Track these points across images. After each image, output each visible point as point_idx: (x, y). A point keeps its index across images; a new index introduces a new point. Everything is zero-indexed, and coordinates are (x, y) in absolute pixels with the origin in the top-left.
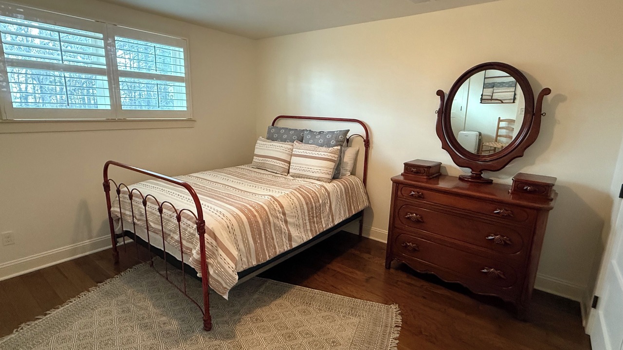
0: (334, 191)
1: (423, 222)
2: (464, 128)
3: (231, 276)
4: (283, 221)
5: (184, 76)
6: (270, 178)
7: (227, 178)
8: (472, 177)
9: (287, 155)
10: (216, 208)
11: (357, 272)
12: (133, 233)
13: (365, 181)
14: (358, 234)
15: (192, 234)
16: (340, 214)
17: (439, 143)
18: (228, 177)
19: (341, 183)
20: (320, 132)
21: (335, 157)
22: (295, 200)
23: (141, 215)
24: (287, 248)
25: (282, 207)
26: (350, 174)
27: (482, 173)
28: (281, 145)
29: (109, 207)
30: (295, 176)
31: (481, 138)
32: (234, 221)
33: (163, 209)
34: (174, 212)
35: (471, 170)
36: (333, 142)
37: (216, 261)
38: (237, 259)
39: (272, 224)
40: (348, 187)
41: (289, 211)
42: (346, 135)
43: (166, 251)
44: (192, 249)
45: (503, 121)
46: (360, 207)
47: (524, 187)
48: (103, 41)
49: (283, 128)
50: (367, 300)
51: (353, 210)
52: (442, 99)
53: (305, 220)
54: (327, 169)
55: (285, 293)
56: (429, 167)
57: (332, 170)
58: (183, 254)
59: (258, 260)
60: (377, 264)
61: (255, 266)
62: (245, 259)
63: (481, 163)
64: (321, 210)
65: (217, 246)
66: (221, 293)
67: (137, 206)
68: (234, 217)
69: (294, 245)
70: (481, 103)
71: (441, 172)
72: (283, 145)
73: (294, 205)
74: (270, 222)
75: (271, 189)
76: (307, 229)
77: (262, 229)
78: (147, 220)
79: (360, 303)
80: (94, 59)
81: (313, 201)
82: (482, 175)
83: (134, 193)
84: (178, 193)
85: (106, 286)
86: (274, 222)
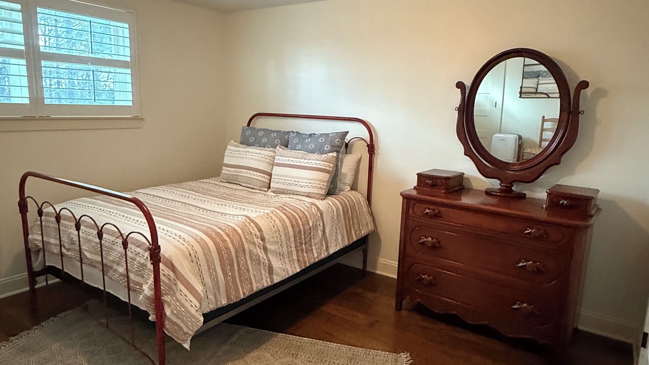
0: (328, 211)
1: (440, 247)
2: (500, 131)
3: (194, 317)
4: (262, 248)
5: (129, 60)
6: (244, 194)
7: (187, 195)
8: (501, 191)
9: (266, 164)
10: (175, 231)
11: (359, 315)
12: (60, 269)
13: (369, 198)
14: (361, 267)
15: (144, 265)
16: (336, 240)
17: (460, 148)
18: (188, 193)
19: (337, 200)
20: (311, 135)
21: (330, 166)
22: (278, 221)
23: (73, 243)
24: (266, 283)
25: (260, 230)
26: (349, 189)
27: (513, 186)
28: (259, 151)
29: (26, 234)
30: (279, 192)
31: (521, 143)
32: (197, 247)
33: (104, 234)
34: (118, 238)
35: (500, 182)
36: (327, 147)
37: (174, 298)
38: (202, 295)
39: (247, 252)
40: (346, 205)
41: (269, 235)
42: (344, 138)
43: (107, 290)
44: (142, 284)
45: (547, 120)
46: (363, 232)
47: (560, 201)
48: (21, 13)
49: (262, 130)
50: (371, 349)
51: (354, 236)
52: (463, 93)
53: (291, 248)
54: (318, 182)
55: (264, 343)
56: (448, 179)
57: (325, 184)
58: (130, 292)
59: (228, 298)
60: (385, 305)
61: (225, 305)
62: (211, 296)
63: (512, 172)
64: (312, 234)
65: (176, 279)
66: (180, 340)
67: (66, 231)
68: (198, 242)
69: (277, 280)
70: (520, 97)
71: (463, 184)
72: (262, 152)
73: (276, 227)
74: (244, 250)
75: (246, 208)
76: (293, 260)
77: (235, 259)
78: (80, 249)
79: (362, 352)
80: (8, 37)
81: (300, 223)
82: (513, 188)
83: (62, 214)
84: (122, 214)
85: (21, 340)
86: (249, 249)
